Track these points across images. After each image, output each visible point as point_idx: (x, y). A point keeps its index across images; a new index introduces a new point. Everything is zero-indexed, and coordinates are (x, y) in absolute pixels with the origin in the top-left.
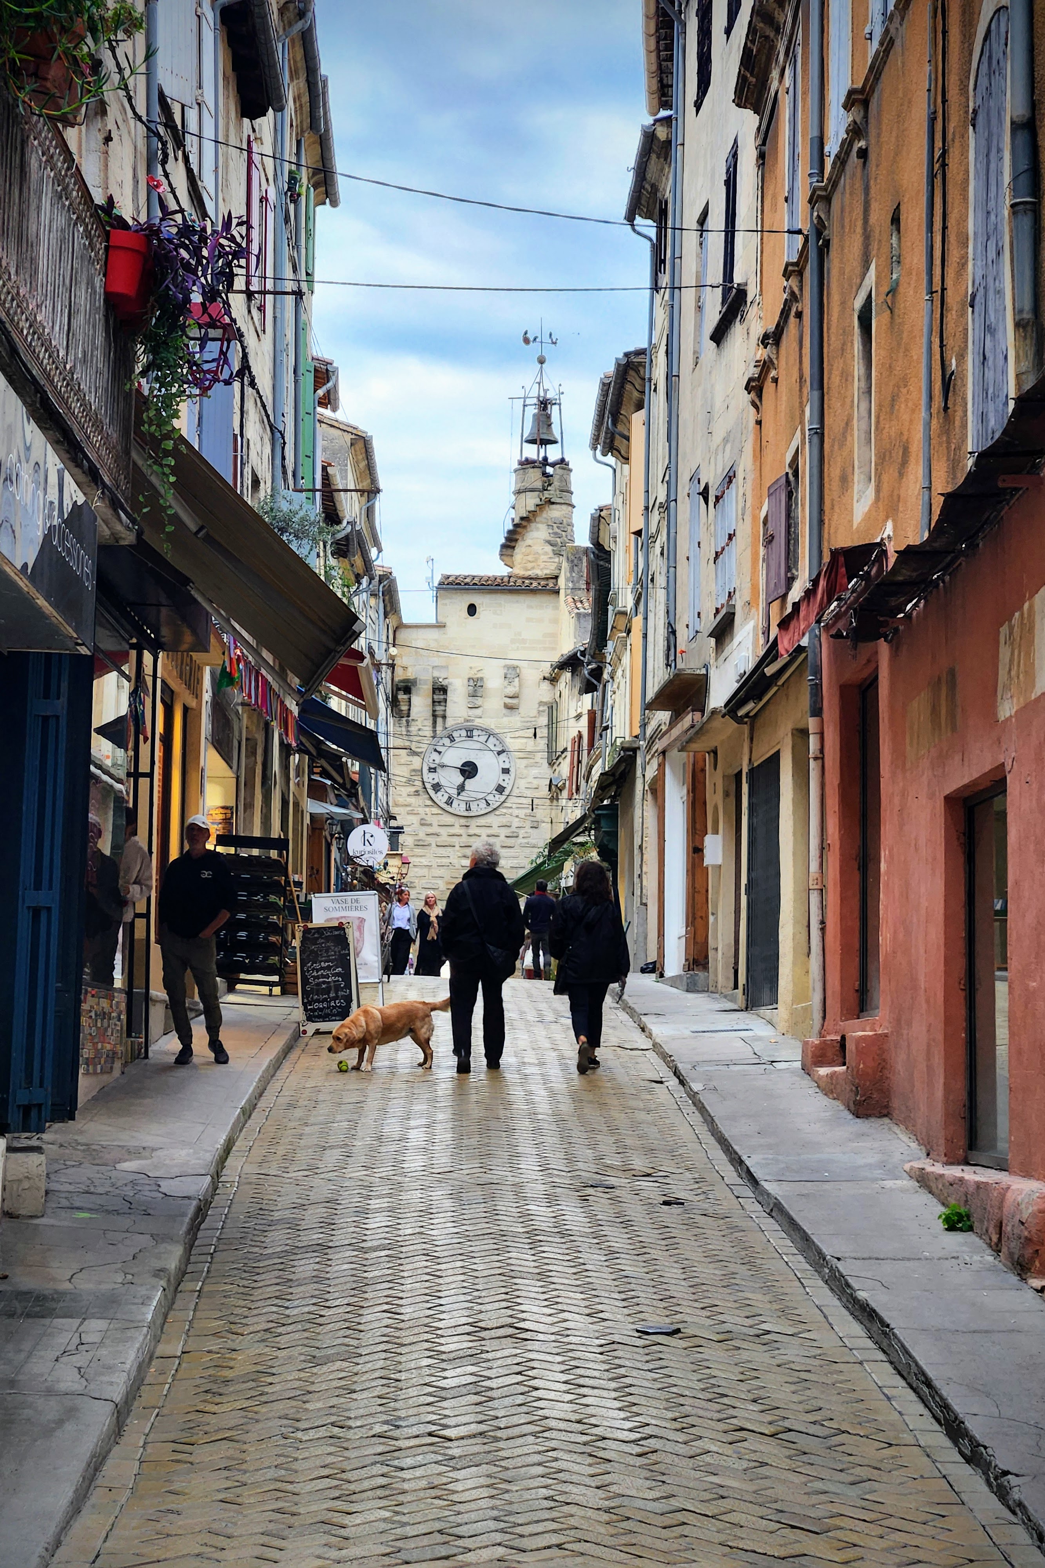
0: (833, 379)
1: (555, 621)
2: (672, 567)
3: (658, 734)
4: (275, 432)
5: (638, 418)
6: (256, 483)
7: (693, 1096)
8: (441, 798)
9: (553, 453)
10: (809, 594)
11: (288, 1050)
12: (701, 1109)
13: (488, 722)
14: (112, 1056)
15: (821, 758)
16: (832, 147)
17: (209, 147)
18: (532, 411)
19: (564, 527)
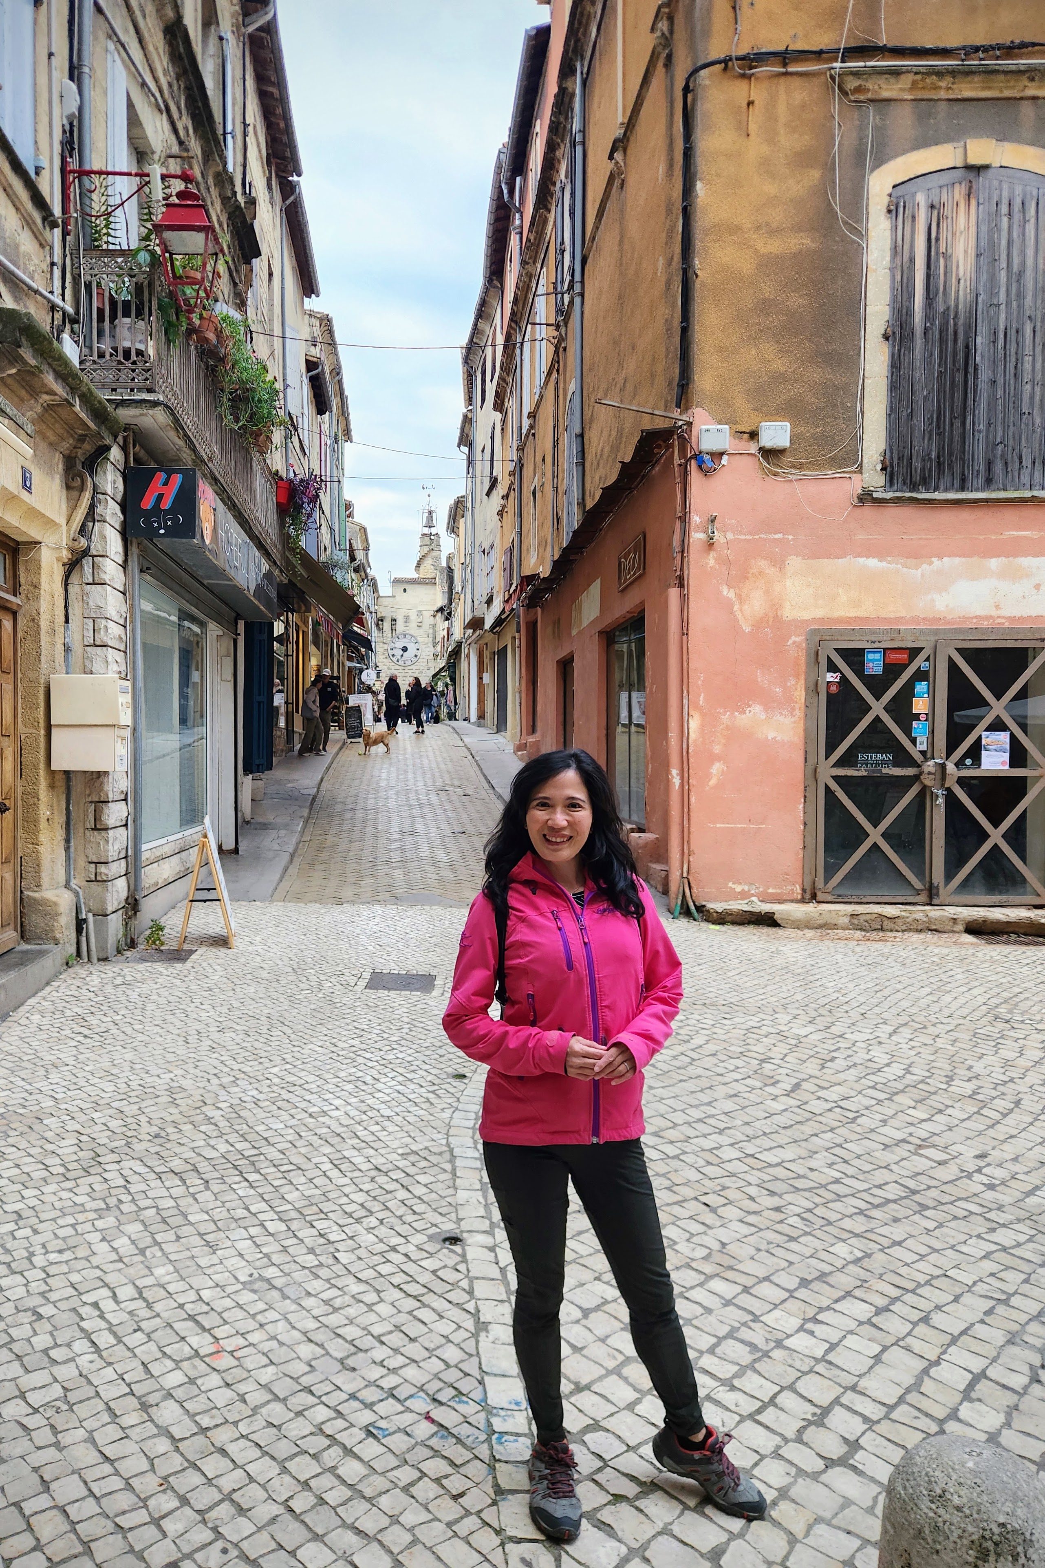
0: (524, 514)
1: (435, 594)
2: (473, 578)
3: (469, 637)
4: (331, 529)
5: (462, 521)
6: (325, 549)
7: (476, 761)
8: (395, 659)
9: (434, 531)
10: (515, 591)
11: (341, 748)
12: (479, 765)
13: (412, 632)
14: (282, 751)
15: (520, 647)
16: (524, 431)
17: (306, 432)
18: (426, 515)
19: (438, 559)
